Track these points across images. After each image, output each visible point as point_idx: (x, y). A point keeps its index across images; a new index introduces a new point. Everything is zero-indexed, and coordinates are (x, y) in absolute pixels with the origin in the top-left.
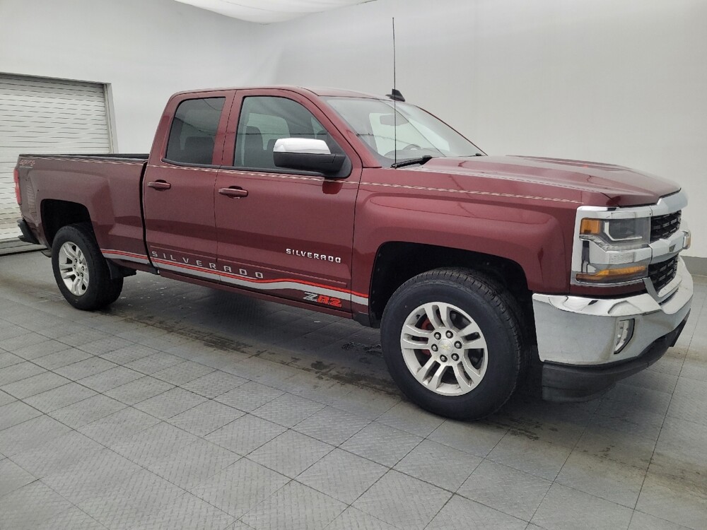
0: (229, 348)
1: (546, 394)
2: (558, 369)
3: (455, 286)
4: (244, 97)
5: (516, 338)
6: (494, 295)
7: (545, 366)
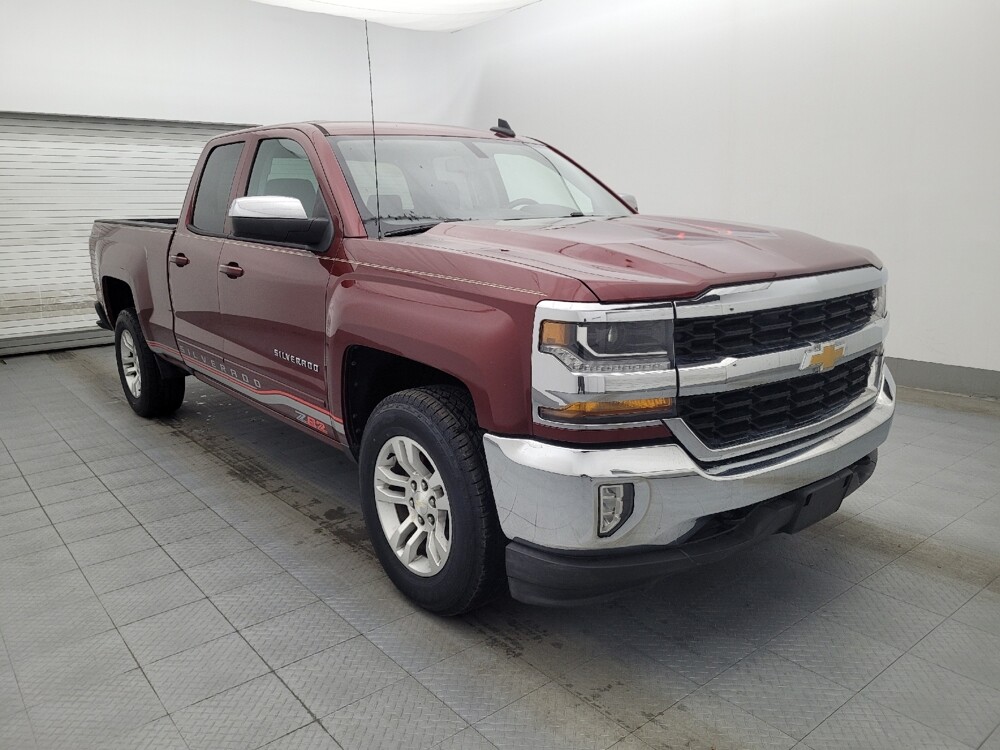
0: (250, 476)
1: (514, 590)
2: (524, 552)
3: (416, 415)
4: (261, 141)
5: (480, 498)
6: (460, 432)
7: (509, 547)
